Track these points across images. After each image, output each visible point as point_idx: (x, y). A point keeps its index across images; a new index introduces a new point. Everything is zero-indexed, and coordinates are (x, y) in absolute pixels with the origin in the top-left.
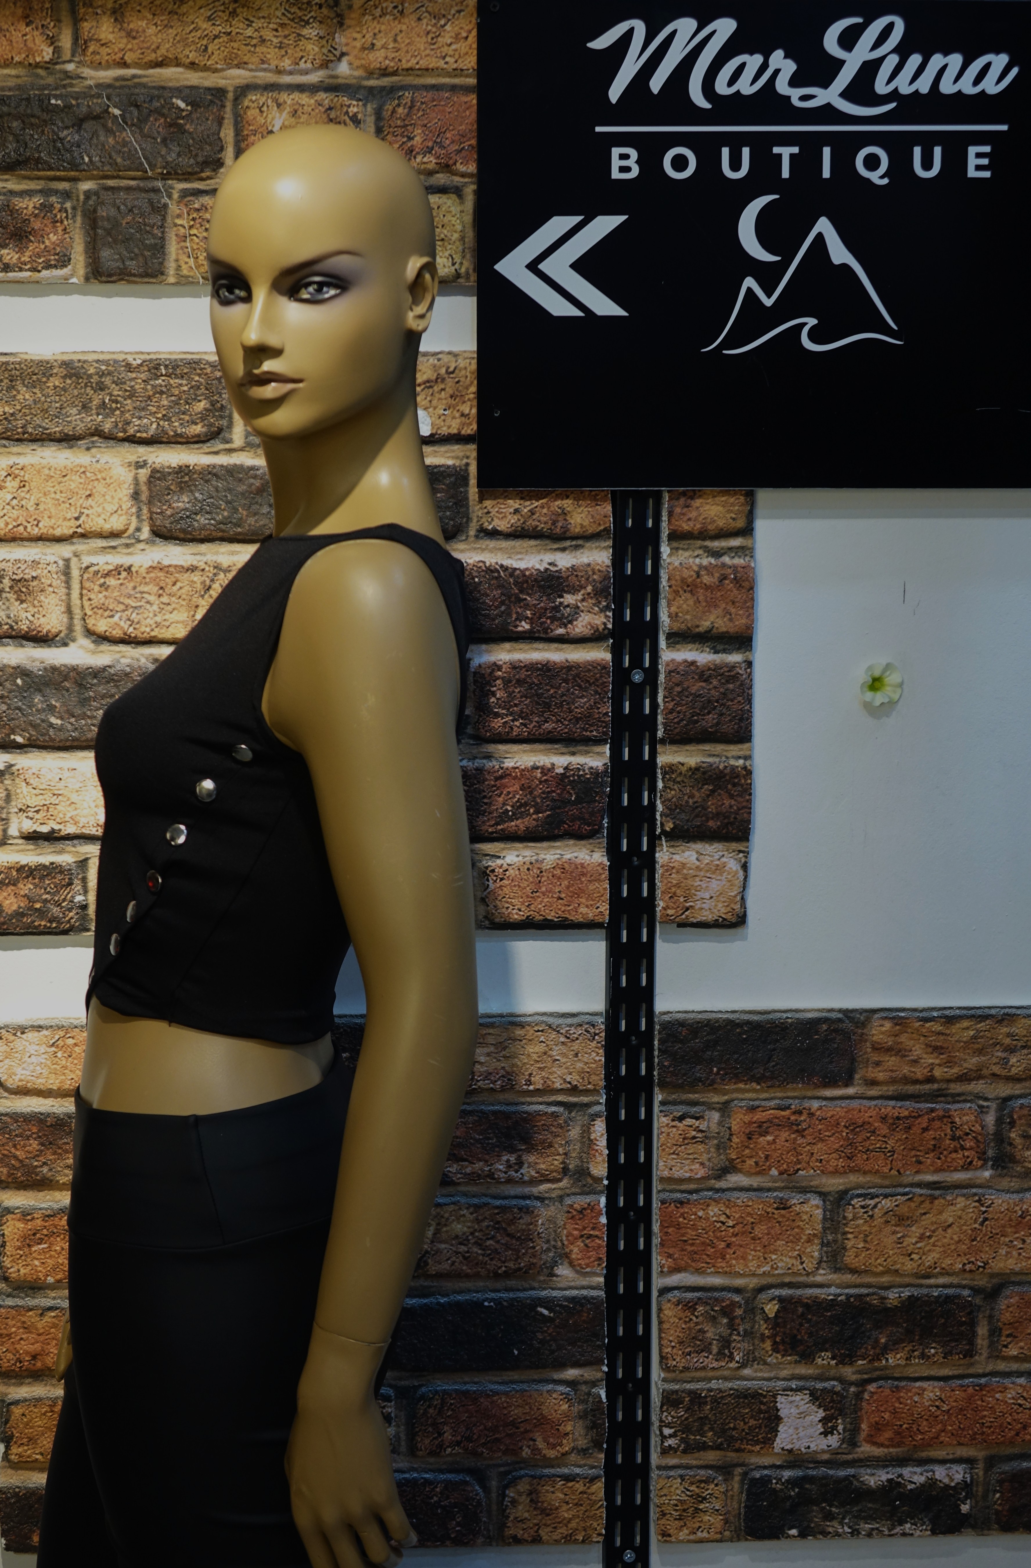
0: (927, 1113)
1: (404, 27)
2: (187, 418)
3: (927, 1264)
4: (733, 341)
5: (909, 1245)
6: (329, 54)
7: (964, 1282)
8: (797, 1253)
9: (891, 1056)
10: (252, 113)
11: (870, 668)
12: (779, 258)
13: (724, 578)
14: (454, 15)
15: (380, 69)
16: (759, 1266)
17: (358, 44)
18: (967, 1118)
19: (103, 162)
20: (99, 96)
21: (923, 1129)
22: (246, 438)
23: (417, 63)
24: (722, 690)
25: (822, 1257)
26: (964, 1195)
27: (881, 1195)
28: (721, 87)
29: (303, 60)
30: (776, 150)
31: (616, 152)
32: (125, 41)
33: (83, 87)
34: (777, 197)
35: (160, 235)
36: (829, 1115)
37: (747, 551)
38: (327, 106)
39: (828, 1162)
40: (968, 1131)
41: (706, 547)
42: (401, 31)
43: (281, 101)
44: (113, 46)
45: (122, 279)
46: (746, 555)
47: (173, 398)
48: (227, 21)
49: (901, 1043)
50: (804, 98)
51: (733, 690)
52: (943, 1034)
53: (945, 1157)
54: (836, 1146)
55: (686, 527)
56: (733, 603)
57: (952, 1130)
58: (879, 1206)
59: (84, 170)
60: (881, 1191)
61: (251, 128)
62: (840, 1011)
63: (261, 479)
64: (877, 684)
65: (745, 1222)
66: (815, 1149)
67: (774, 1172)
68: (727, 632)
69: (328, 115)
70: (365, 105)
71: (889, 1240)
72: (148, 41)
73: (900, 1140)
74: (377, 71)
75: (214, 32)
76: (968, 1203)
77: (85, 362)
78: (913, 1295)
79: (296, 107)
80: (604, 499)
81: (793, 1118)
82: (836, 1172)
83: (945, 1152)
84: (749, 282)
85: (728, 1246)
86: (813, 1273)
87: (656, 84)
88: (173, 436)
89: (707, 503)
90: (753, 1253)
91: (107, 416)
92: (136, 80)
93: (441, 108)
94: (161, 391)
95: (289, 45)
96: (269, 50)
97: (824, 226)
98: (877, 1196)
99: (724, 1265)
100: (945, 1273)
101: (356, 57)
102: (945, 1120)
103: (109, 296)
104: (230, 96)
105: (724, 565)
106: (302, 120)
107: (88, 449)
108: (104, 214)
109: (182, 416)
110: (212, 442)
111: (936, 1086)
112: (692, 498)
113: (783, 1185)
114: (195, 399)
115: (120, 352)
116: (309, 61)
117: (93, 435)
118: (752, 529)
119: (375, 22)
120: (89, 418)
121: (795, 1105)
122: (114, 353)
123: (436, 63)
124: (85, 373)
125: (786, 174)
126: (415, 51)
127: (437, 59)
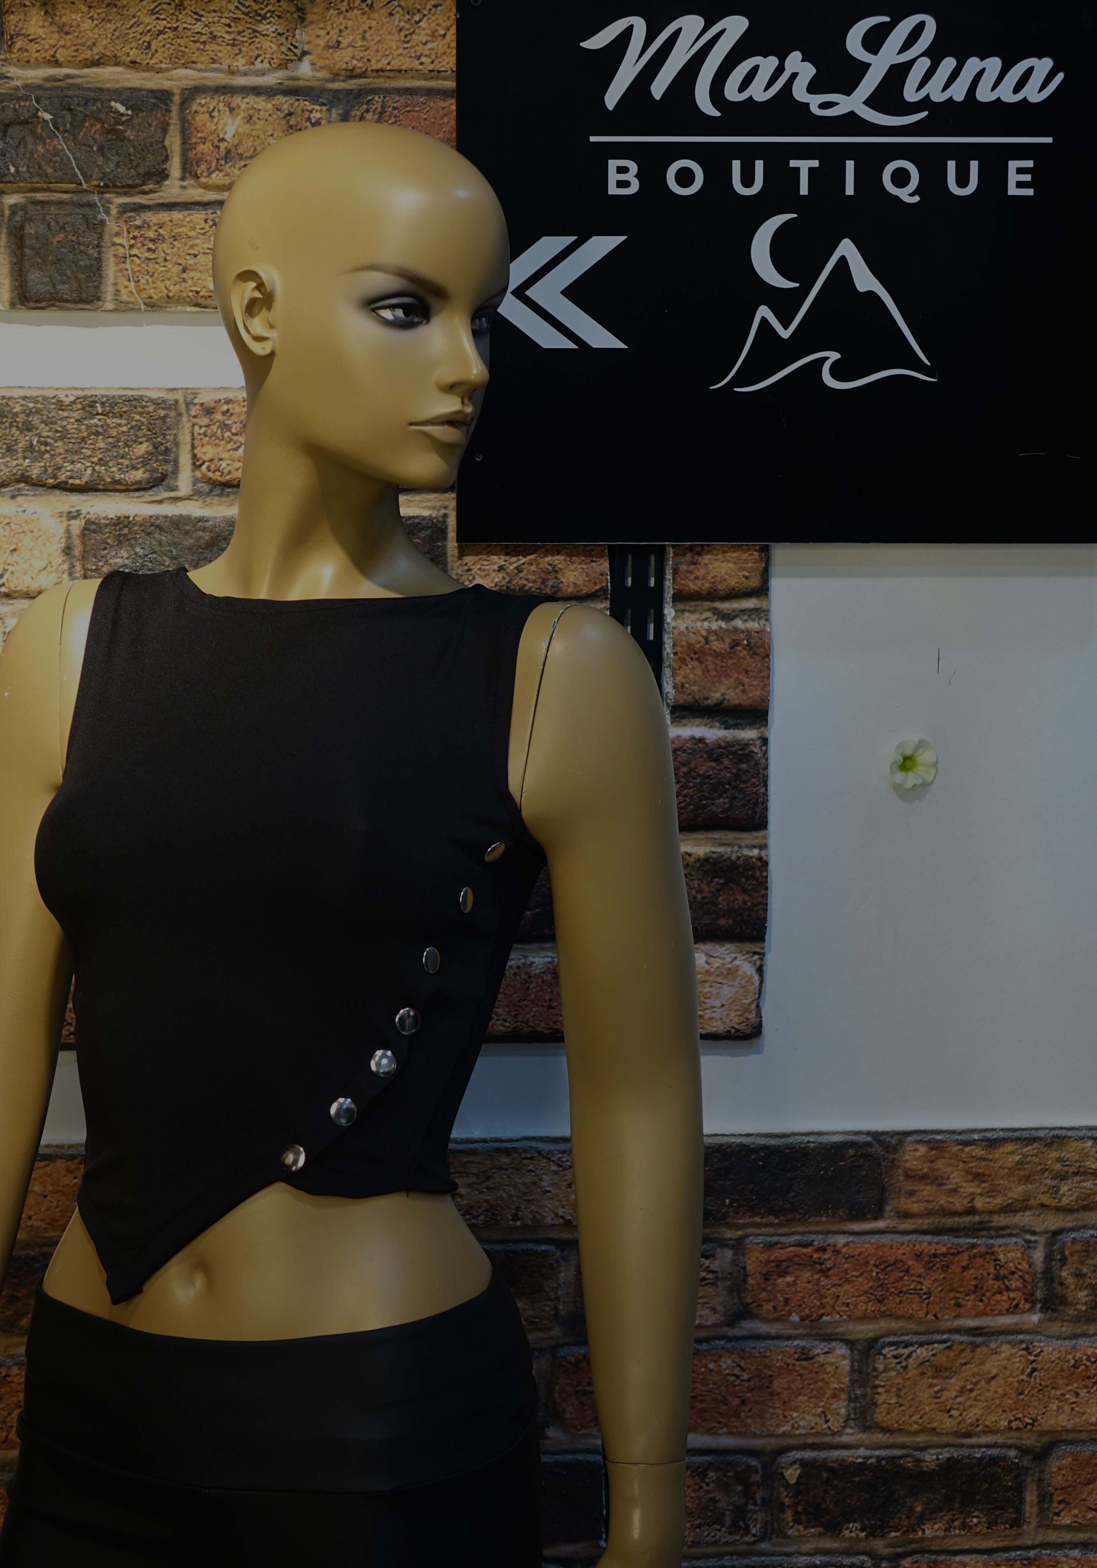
0: (967, 1250)
1: (374, 24)
2: (126, 462)
3: (969, 1421)
5: (947, 1400)
6: (289, 53)
7: (1010, 1442)
8: (821, 1410)
9: (926, 1185)
10: (202, 118)
11: (900, 745)
12: (797, 285)
13: (736, 644)
14: (430, 10)
15: (346, 70)
16: (778, 1426)
17: (322, 42)
18: (1013, 1254)
19: (31, 173)
20: (27, 98)
21: (963, 1267)
22: (194, 485)
23: (389, 64)
24: (734, 771)
25: (849, 1415)
26: (1009, 1343)
27: (916, 1343)
28: (732, 92)
29: (259, 59)
30: (793, 163)
31: (613, 164)
32: (56, 36)
33: (10, 88)
34: (795, 216)
35: (95, 255)
36: (857, 1252)
37: (761, 614)
38: (287, 112)
39: (856, 1305)
40: (1013, 1269)
41: (716, 609)
42: (370, 28)
43: (234, 105)
44: (43, 42)
45: (53, 305)
46: (760, 618)
47: (110, 440)
48: (173, 14)
49: (938, 1169)
50: (824, 106)
51: (746, 771)
52: (984, 1159)
53: (989, 1299)
54: (866, 1287)
55: (693, 586)
56: (747, 672)
57: (995, 1269)
58: (914, 1355)
59: (10, 182)
60: (916, 1338)
61: (200, 135)
62: (869, 1133)
63: (211, 531)
64: (908, 763)
65: (762, 1375)
66: (841, 1291)
67: (795, 1318)
68: (740, 705)
69: (288, 122)
70: (329, 110)
71: (925, 1394)
72: (83, 36)
73: (937, 1280)
74: (343, 73)
75: (158, 27)
76: (1015, 1351)
77: (10, 398)
78: (952, 1457)
79: (251, 112)
80: (600, 556)
81: (815, 1256)
82: (865, 1318)
83: (988, 1294)
84: (764, 311)
85: (743, 1402)
86: (839, 1433)
87: (658, 88)
88: (110, 483)
89: (717, 560)
90: (771, 1410)
91: (34, 460)
92: (69, 81)
93: (415, 114)
94: (97, 431)
95: (243, 42)
96: (220, 48)
97: (847, 248)
98: (912, 1344)
99: (737, 1424)
100: (988, 1431)
101: (320, 57)
102: (988, 1257)
103: (39, 324)
104: (177, 99)
105: (736, 630)
106: (257, 127)
107: (13, 497)
108: (32, 231)
109: (121, 461)
110: (155, 489)
111: (977, 1218)
112: (699, 554)
113: (804, 1332)
114: (135, 441)
115: (50, 388)
116: (266, 60)
117: (19, 481)
118: (768, 589)
119: (341, 17)
120: (15, 463)
121: (818, 1240)
122: (43, 388)
123: (410, 63)
124: (10, 412)
125: (804, 190)
126: (386, 50)
127: (411, 60)
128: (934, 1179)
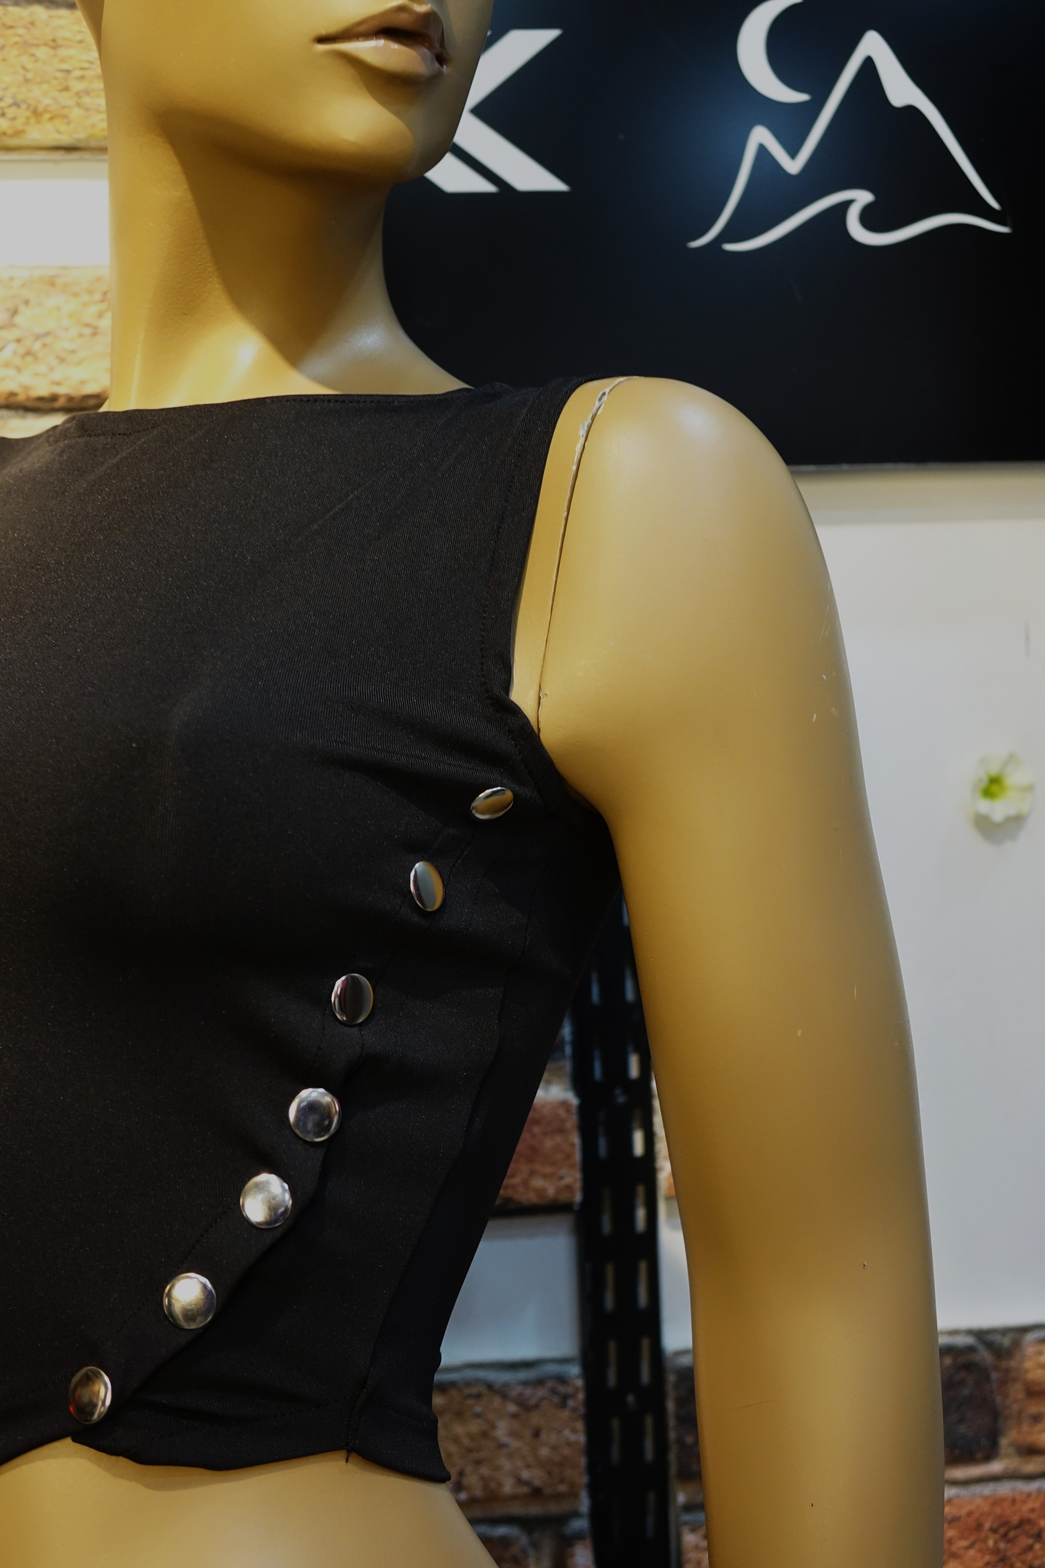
11: (983, 762)
36: (964, 1511)
62: (970, 1332)
64: (995, 788)
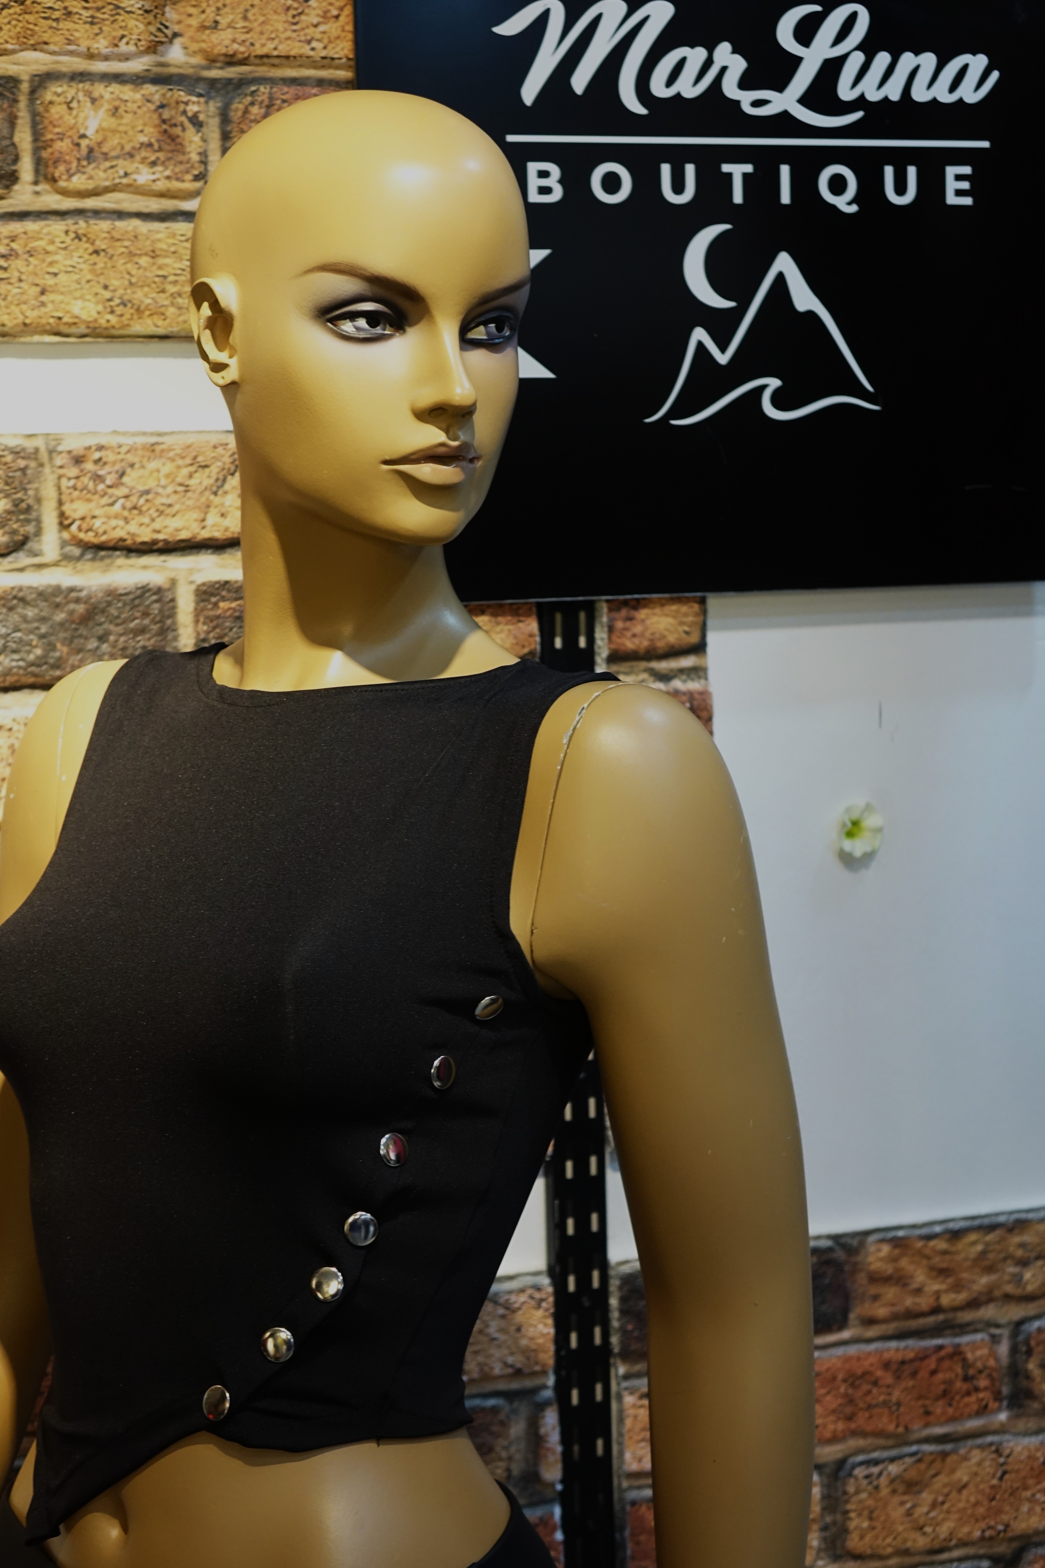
0: (935, 1352)
3: (942, 1536)
4: (682, 408)
5: (920, 1516)
6: (159, 34)
7: (981, 1552)
9: (891, 1286)
10: (57, 111)
11: (848, 810)
15: (226, 55)
17: (194, 22)
18: (981, 1351)
21: (931, 1371)
22: (62, 548)
23: (275, 49)
25: (818, 1545)
26: (979, 1447)
27: (886, 1459)
28: (658, 88)
29: (125, 40)
30: (726, 168)
31: (533, 168)
34: (728, 227)
36: (826, 1368)
37: (698, 672)
38: (158, 103)
40: (982, 1368)
41: (653, 669)
42: (253, 6)
43: (96, 94)
46: (700, 678)
49: (903, 1269)
50: (757, 103)
52: (949, 1253)
53: (958, 1402)
54: (833, 1406)
55: (630, 645)
57: (964, 1369)
58: (886, 1472)
60: (886, 1454)
61: (57, 130)
62: (830, 1237)
63: (85, 603)
64: (856, 828)
69: (160, 115)
70: (207, 102)
71: (897, 1513)
73: (907, 1389)
74: (222, 58)
76: (984, 1455)
79: (117, 103)
80: (528, 615)
82: (834, 1439)
83: (957, 1397)
84: (699, 334)
87: (580, 82)
89: (654, 614)
95: (103, 20)
96: (77, 26)
98: (883, 1461)
100: (963, 1544)
101: (193, 39)
102: (956, 1358)
104: (25, 87)
106: (124, 121)
110: (14, 555)
111: (941, 1317)
112: (636, 608)
116: (132, 42)
118: (705, 645)
123: (301, 48)
125: (738, 198)
126: (272, 32)
127: (301, 44)
128: (899, 1279)
